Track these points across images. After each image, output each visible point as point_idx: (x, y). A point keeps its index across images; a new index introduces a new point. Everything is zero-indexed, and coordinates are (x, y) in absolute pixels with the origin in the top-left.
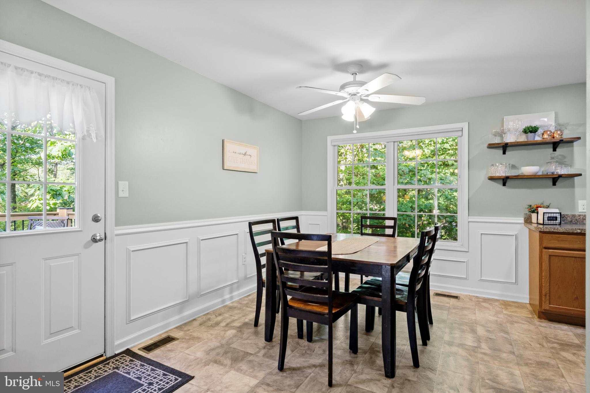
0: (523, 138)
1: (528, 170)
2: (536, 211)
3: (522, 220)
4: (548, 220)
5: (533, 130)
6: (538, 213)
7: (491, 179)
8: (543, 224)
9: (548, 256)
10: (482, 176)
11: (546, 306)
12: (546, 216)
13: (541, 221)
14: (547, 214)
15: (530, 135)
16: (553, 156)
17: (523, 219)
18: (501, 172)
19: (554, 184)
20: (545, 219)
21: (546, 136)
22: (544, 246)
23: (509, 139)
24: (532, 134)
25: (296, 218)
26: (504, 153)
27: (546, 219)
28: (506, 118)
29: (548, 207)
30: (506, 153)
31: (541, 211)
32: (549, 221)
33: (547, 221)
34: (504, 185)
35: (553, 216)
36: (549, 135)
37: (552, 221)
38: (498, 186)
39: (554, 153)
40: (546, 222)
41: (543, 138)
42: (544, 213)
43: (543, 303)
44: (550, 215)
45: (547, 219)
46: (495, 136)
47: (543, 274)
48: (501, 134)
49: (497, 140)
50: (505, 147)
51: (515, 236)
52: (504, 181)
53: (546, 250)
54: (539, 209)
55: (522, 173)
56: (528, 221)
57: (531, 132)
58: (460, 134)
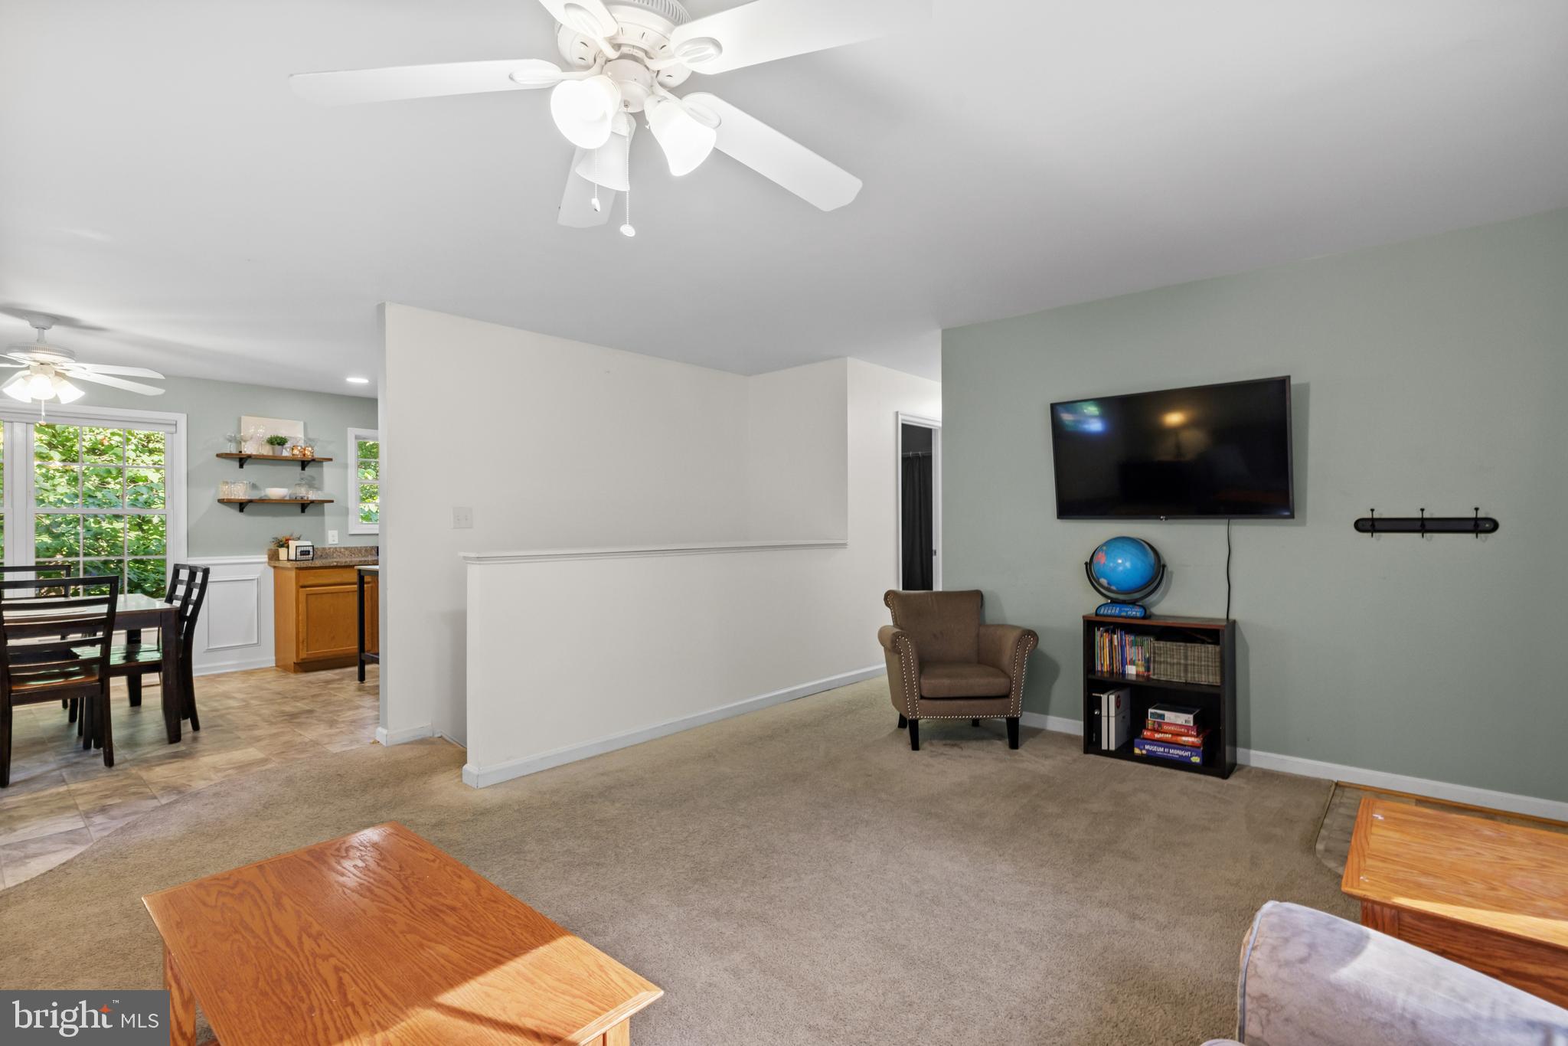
0: (267, 450)
1: (276, 492)
2: (286, 545)
3: (264, 558)
4: (301, 555)
5: (280, 442)
6: (288, 547)
7: (221, 501)
8: (296, 560)
9: (305, 596)
10: (207, 498)
11: (303, 655)
12: (299, 550)
13: (292, 557)
14: (299, 548)
15: (277, 447)
16: (303, 476)
17: (267, 556)
18: (240, 492)
19: (303, 511)
21: (296, 452)
22: (301, 584)
23: (249, 449)
24: (280, 447)
26: (241, 466)
27: (298, 554)
28: (244, 419)
29: (299, 539)
30: (245, 466)
31: (292, 544)
32: (302, 557)
34: (241, 510)
35: (305, 550)
36: (299, 451)
37: (305, 556)
38: (233, 513)
39: (303, 474)
40: (299, 557)
41: (293, 455)
42: (296, 547)
43: (300, 651)
44: (302, 549)
46: (230, 441)
47: (300, 618)
48: (239, 442)
49: (232, 449)
50: (242, 460)
51: (256, 581)
52: (242, 506)
53: (304, 589)
54: (290, 542)
55: (265, 496)
56: (274, 556)
57: (279, 444)
58: (173, 429)
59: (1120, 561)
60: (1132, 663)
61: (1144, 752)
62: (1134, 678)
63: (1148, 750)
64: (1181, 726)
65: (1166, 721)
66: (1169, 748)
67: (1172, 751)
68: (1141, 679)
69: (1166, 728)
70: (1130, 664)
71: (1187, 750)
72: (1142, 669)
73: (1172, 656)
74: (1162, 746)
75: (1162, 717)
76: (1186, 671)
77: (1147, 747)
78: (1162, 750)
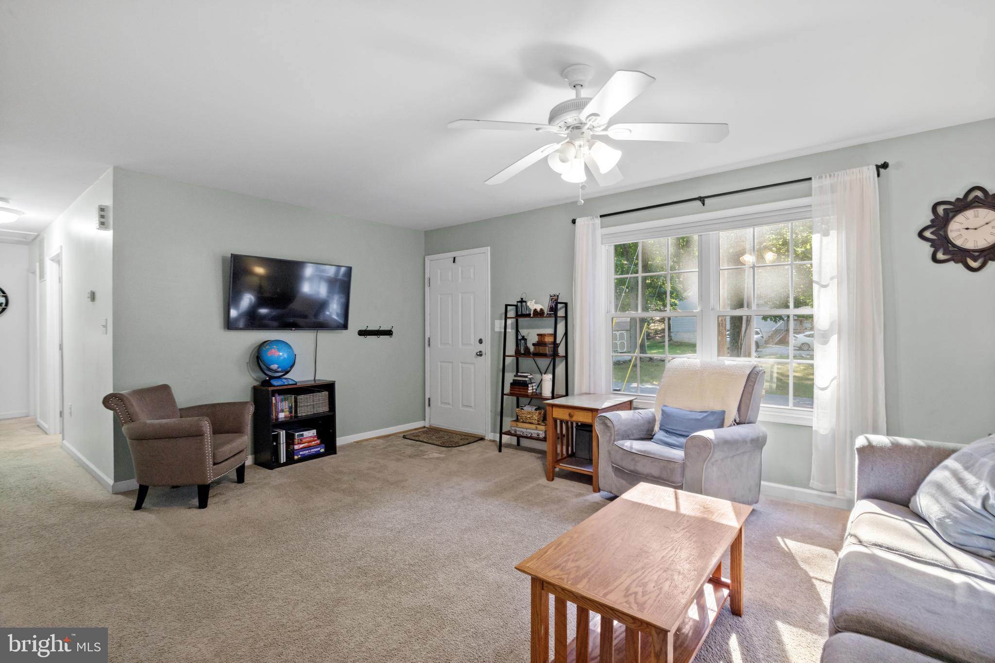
59: (281, 354)
60: (282, 411)
61: (299, 456)
62: (284, 420)
63: (301, 455)
64: (310, 437)
65: (304, 437)
66: (310, 449)
67: (312, 450)
68: (288, 419)
69: (304, 440)
70: (281, 412)
71: (318, 447)
72: (287, 413)
73: (307, 402)
74: (307, 450)
75: (302, 435)
76: (314, 407)
77: (301, 453)
78: (307, 452)
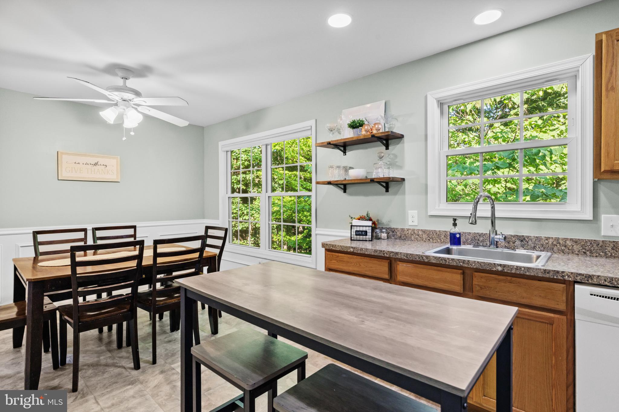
8: (351, 240)
12: (354, 230)
14: (355, 227)
15: (357, 130)
19: (387, 190)
20: (352, 233)
22: (327, 267)
25: (134, 227)
26: (344, 153)
28: (343, 112)
30: (347, 153)
32: (358, 237)
33: (355, 236)
34: (345, 192)
35: (362, 230)
36: (366, 131)
37: (361, 237)
39: (387, 152)
42: (352, 226)
44: (359, 229)
45: (355, 234)
52: (345, 187)
58: (310, 133)
